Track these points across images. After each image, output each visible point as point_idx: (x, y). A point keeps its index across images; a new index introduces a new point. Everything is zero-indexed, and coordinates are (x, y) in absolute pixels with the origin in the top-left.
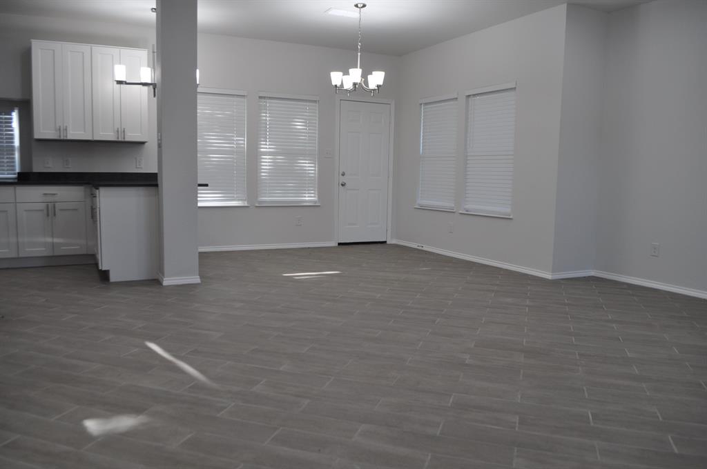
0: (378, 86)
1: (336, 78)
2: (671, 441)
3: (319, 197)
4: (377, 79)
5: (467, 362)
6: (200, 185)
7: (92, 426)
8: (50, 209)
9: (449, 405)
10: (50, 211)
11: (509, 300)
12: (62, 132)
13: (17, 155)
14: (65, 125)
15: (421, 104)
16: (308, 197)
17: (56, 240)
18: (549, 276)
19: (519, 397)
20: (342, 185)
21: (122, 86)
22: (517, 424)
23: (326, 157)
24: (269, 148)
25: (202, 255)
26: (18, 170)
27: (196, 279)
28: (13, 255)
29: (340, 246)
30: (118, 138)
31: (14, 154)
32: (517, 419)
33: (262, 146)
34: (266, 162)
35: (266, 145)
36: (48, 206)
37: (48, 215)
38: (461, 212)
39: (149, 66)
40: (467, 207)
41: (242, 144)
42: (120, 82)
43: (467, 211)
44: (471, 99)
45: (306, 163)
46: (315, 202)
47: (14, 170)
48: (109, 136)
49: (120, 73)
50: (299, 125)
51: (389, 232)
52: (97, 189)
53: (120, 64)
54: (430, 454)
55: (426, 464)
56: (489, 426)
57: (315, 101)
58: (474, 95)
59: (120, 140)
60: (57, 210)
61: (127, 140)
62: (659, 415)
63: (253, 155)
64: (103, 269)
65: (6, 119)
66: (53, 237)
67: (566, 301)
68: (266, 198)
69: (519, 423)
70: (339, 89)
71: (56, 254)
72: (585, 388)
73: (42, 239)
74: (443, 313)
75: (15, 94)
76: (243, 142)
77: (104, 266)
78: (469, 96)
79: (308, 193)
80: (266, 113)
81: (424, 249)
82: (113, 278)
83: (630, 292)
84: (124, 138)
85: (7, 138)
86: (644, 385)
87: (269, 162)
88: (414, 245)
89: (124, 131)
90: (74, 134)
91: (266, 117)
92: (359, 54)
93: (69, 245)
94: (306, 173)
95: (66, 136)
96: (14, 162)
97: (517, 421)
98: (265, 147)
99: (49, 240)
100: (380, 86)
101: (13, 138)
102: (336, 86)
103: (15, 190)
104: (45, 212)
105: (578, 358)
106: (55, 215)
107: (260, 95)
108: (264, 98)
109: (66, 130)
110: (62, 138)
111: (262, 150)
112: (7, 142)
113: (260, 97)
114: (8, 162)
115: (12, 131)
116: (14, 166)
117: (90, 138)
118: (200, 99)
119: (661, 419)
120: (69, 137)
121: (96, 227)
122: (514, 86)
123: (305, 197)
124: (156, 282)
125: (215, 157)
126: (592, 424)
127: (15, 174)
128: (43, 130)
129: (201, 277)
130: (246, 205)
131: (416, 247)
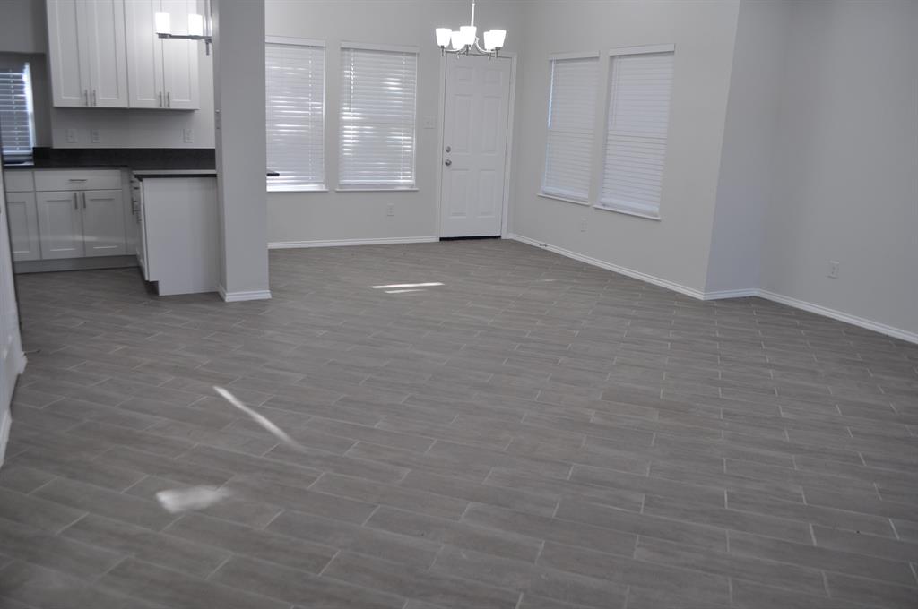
0: (497, 49)
1: (443, 36)
2: (812, 532)
3: (417, 180)
4: (495, 38)
5: (591, 421)
6: (269, 175)
7: (168, 499)
8: (78, 199)
9: (568, 478)
10: (79, 201)
11: (648, 331)
12: (89, 97)
13: (31, 125)
14: (93, 89)
15: (551, 61)
16: (404, 179)
17: (88, 239)
18: (700, 296)
19: (648, 469)
20: (447, 164)
21: (164, 39)
22: (643, 506)
23: (426, 129)
24: (354, 116)
25: (273, 254)
26: (32, 145)
27: (265, 294)
28: (36, 257)
29: (443, 242)
30: (161, 105)
31: (26, 124)
32: (642, 498)
33: (345, 113)
34: (350, 134)
35: (350, 111)
36: (75, 194)
37: (76, 207)
38: (596, 206)
39: (198, 13)
40: (603, 200)
41: (319, 110)
42: (162, 36)
43: (604, 205)
44: (617, 61)
45: (400, 135)
46: (412, 186)
47: (28, 144)
48: (150, 102)
49: (163, 23)
50: (393, 86)
51: (505, 225)
52: (141, 180)
53: (161, 10)
54: (544, 542)
55: (539, 554)
56: (611, 507)
57: (414, 54)
58: (620, 56)
59: (163, 107)
60: (86, 200)
61: (172, 107)
62: (804, 497)
63: (333, 126)
64: (151, 280)
65: (14, 77)
66: (83, 234)
67: (718, 335)
68: (349, 181)
69: (645, 505)
70: (446, 51)
71: (87, 256)
72: (725, 460)
73: (70, 238)
74: (567, 349)
75: (27, 47)
76: (321, 107)
77: (151, 276)
78: (613, 57)
79: (404, 175)
80: (350, 70)
81: (548, 248)
82: (163, 290)
83: (797, 322)
84: (169, 105)
85: (17, 103)
86: (793, 457)
87: (354, 134)
88: (536, 244)
89: (168, 97)
90: (105, 100)
91: (351, 74)
92: (473, 5)
93: (106, 244)
94: (400, 149)
95: (95, 104)
96: (28, 134)
97: (643, 503)
98: (349, 115)
99: (79, 238)
100: (500, 48)
101: (24, 103)
102: (442, 47)
103: (33, 173)
104: (73, 203)
105: (722, 418)
106: (85, 206)
107: (343, 46)
108: (348, 49)
109: (94, 94)
110: (89, 106)
111: (344, 118)
112: (17, 108)
113: (343, 49)
114: (19, 134)
115: (22, 93)
116: (28, 139)
117: (126, 106)
118: (269, 52)
119: (805, 502)
120: (99, 105)
121: (140, 229)
122: (673, 50)
123: (399, 179)
124: (215, 297)
125: (284, 128)
126: (727, 508)
127: (29, 149)
128: (64, 96)
129: (272, 289)
130: (324, 189)
131: (538, 245)
